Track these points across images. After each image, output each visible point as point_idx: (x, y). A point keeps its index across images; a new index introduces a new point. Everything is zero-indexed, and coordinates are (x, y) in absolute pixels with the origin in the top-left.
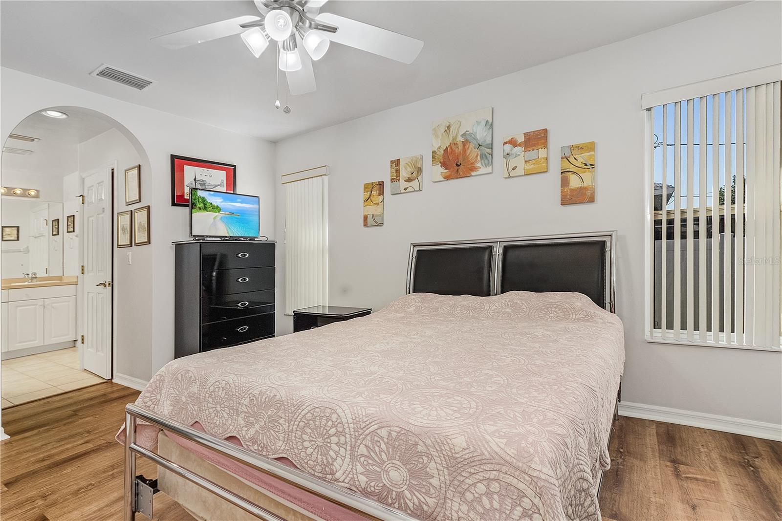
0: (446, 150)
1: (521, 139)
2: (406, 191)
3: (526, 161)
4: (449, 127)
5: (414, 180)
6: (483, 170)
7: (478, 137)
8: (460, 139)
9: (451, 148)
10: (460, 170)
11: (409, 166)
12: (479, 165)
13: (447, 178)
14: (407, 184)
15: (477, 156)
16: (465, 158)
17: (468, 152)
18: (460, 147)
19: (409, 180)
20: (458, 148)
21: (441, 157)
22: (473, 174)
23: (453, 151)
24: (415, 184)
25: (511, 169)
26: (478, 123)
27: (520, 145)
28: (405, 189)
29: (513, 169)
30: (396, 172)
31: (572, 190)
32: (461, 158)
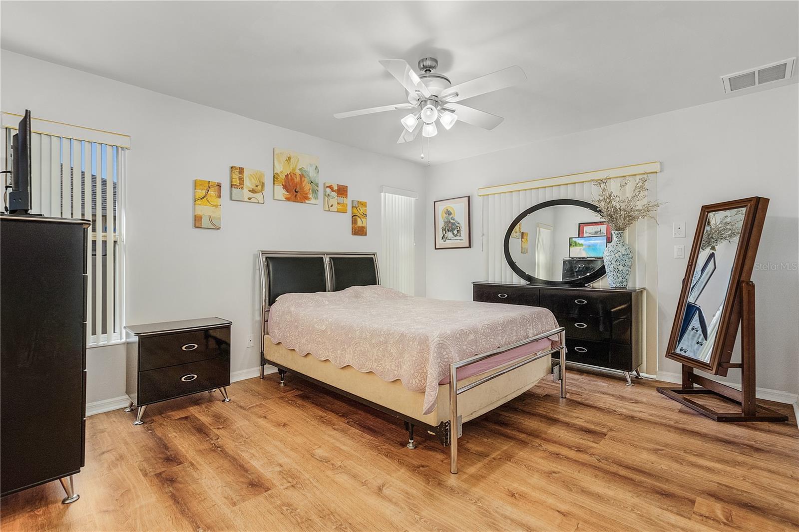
0: (287, 176)
1: (336, 188)
2: (249, 201)
3: (338, 203)
4: (289, 158)
5: (259, 193)
6: (313, 201)
7: (310, 175)
8: (298, 172)
9: (291, 176)
10: (297, 196)
11: (253, 178)
12: (310, 196)
13: (288, 199)
14: (251, 195)
15: (310, 189)
16: (302, 188)
17: (304, 184)
18: (298, 179)
19: (253, 191)
20: (296, 178)
21: (283, 181)
22: (307, 201)
23: (292, 179)
24: (259, 196)
25: (330, 206)
26: (311, 165)
27: (335, 191)
28: (249, 199)
29: (331, 206)
30: (239, 180)
31: (359, 227)
32: (298, 186)
